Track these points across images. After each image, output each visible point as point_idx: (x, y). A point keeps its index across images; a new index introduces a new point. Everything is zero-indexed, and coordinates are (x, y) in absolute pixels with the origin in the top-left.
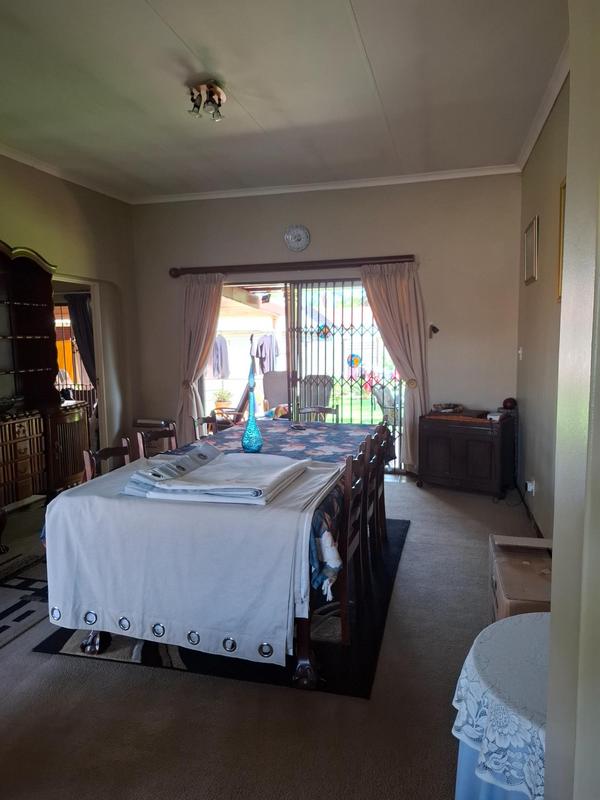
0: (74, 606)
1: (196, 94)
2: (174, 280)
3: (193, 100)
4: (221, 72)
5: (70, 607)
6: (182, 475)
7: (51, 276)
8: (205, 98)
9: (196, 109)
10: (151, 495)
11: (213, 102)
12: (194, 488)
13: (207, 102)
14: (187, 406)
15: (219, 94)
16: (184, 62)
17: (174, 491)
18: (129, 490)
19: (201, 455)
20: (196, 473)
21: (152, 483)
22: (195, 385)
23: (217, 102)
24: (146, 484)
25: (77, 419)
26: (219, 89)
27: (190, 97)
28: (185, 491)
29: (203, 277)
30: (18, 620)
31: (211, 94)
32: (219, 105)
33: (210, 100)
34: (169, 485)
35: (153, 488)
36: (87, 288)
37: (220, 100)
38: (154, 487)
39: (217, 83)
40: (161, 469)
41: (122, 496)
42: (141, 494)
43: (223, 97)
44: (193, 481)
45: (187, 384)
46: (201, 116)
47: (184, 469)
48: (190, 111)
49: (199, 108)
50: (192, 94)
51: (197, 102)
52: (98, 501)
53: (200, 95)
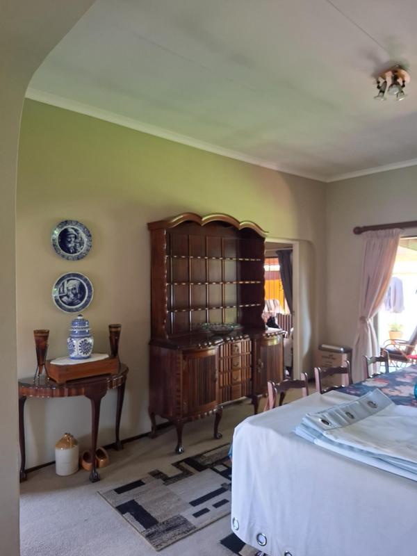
0: (250, 523)
1: (382, 81)
2: (357, 236)
3: (379, 87)
4: (403, 56)
5: (246, 523)
6: (350, 424)
7: (264, 239)
8: (389, 81)
9: (381, 94)
10: (319, 442)
11: (398, 84)
13: (392, 85)
14: (363, 339)
15: (403, 77)
17: (340, 445)
18: (299, 431)
19: (370, 403)
20: (364, 424)
21: (320, 431)
22: (370, 321)
23: (401, 84)
24: (315, 430)
25: (275, 343)
26: (403, 72)
27: (376, 86)
29: (381, 233)
30: (216, 506)
31: (395, 78)
32: (404, 86)
33: (395, 82)
34: (336, 438)
35: (320, 436)
36: (291, 246)
37: (404, 82)
38: (322, 435)
39: (401, 67)
40: (331, 415)
41: (293, 436)
42: (310, 439)
43: (407, 79)
45: (363, 319)
46: (385, 99)
47: (352, 417)
48: (375, 97)
49: (384, 92)
50: (378, 82)
51: (382, 88)
52: (272, 433)
53: (386, 82)
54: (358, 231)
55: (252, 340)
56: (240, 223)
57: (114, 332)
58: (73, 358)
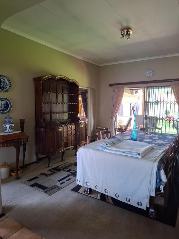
0: (83, 179)
1: (123, 32)
3: (122, 34)
4: (131, 25)
5: (82, 179)
6: (114, 145)
7: (78, 87)
8: (125, 33)
9: (123, 37)
10: (106, 150)
11: (128, 34)
12: (118, 150)
13: (126, 34)
14: (112, 125)
15: (130, 32)
16: (121, 23)
17: (112, 150)
18: (99, 148)
19: (119, 140)
20: (118, 145)
21: (106, 147)
22: (114, 118)
23: (129, 34)
24: (104, 147)
25: (83, 126)
26: (130, 30)
27: (121, 34)
28: (116, 151)
29: (119, 86)
30: (67, 180)
31: (127, 32)
32: (130, 35)
33: (127, 34)
34: (111, 148)
35: (106, 148)
36: (87, 90)
37: (130, 33)
38: (107, 148)
39: (130, 29)
40: (108, 143)
41: (97, 150)
42: (103, 150)
43: (131, 33)
44: (117, 147)
45: (112, 117)
46: (124, 39)
47: (114, 144)
48: (121, 38)
49: (123, 36)
50: (122, 33)
51: (123, 35)
52: (91, 150)
53: (124, 33)
54: (111, 85)
55: (75, 125)
56: (70, 80)
57: (22, 122)
58: (6, 132)
